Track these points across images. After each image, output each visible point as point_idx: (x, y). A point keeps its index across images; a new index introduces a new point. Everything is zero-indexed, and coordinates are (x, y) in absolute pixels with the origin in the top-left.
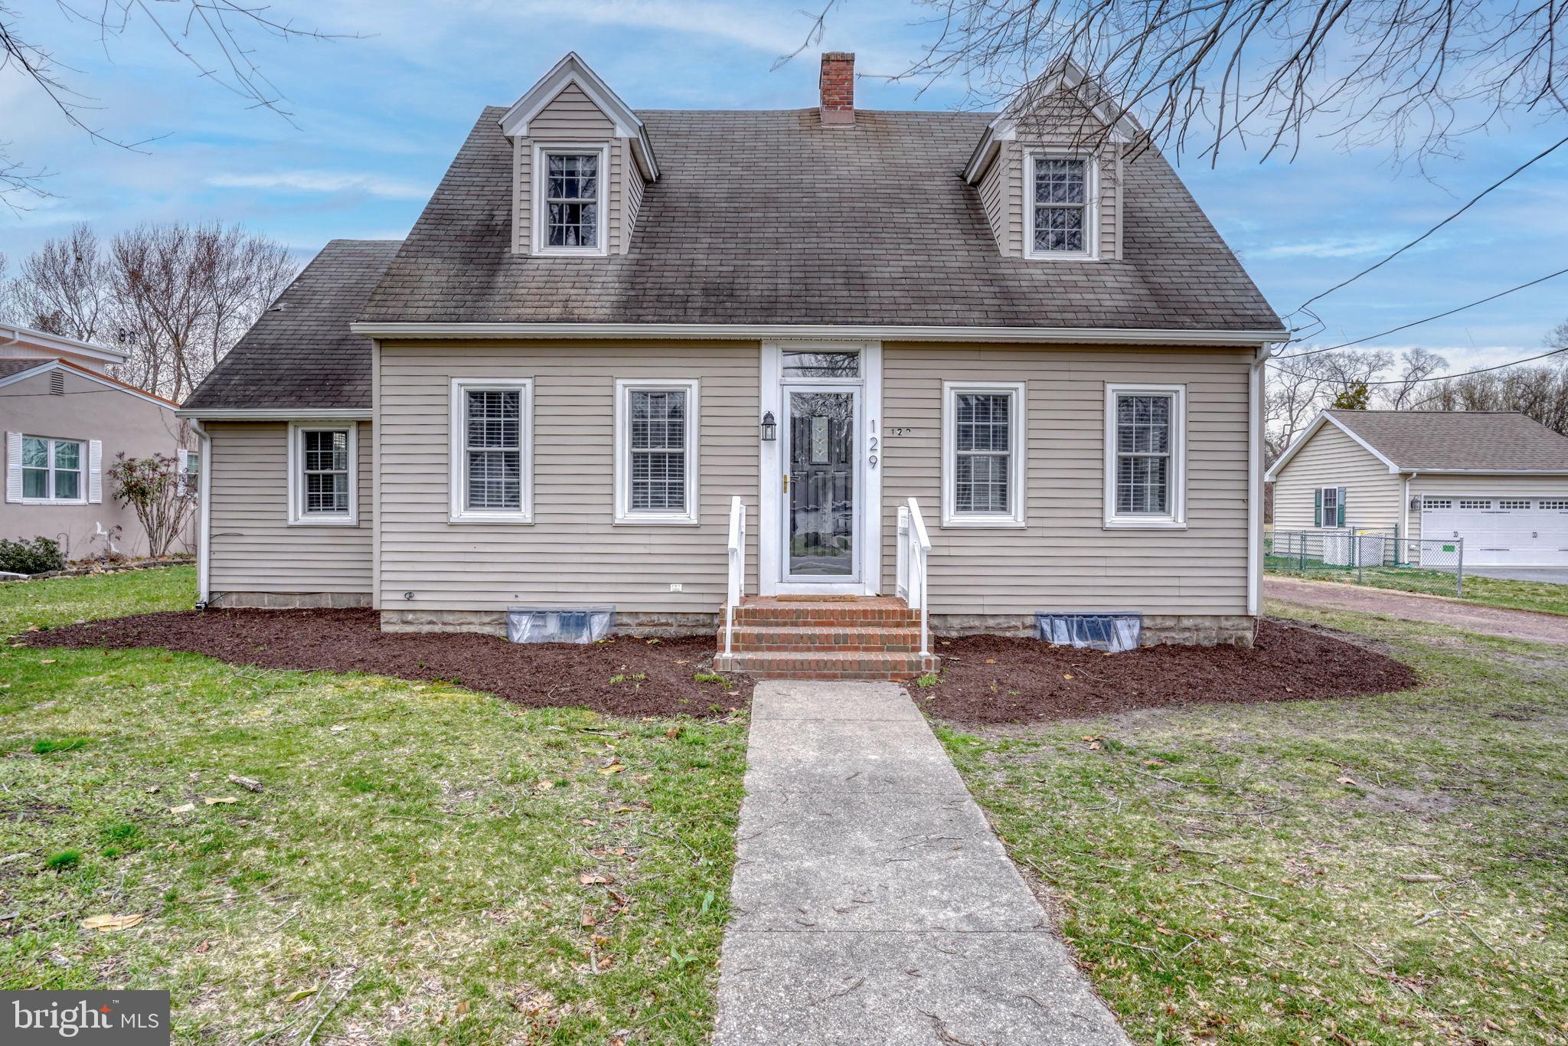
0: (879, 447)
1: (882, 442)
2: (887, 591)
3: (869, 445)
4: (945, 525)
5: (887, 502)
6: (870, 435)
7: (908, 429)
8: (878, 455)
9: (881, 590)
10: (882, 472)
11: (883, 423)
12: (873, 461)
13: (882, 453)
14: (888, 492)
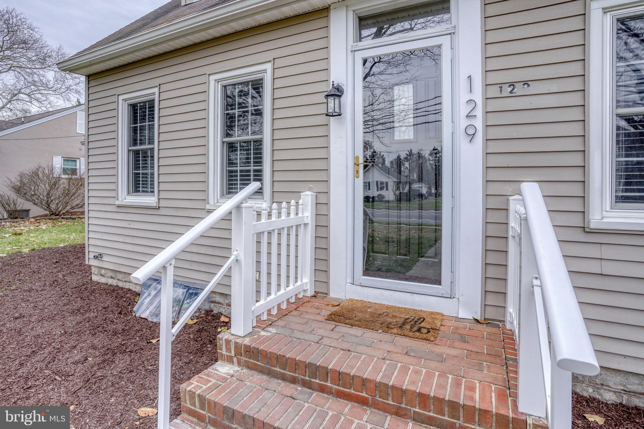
0: (479, 112)
1: (485, 105)
2: (491, 314)
3: (464, 110)
4: (592, 226)
5: (494, 189)
6: (463, 96)
7: (526, 83)
8: (479, 123)
9: (484, 311)
10: (485, 147)
11: (485, 78)
12: (471, 131)
13: (485, 119)
14: (493, 175)
